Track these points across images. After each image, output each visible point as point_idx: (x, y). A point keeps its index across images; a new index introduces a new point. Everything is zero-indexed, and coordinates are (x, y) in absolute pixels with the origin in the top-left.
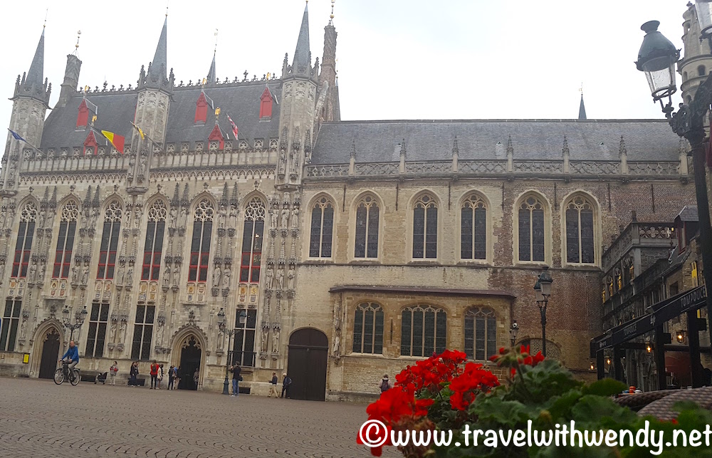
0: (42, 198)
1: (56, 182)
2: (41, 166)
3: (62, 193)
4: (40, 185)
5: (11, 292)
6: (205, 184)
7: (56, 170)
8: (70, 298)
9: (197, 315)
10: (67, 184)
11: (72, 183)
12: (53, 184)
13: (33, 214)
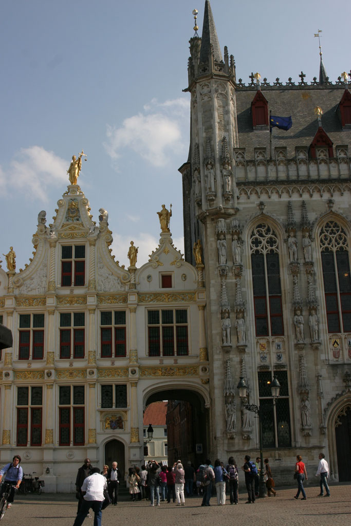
0: (282, 218)
1: (301, 196)
2: (267, 172)
3: (314, 210)
4: (276, 201)
5: (264, 358)
7: (294, 178)
10: (320, 199)
11: (326, 196)
12: (295, 198)
13: (271, 242)
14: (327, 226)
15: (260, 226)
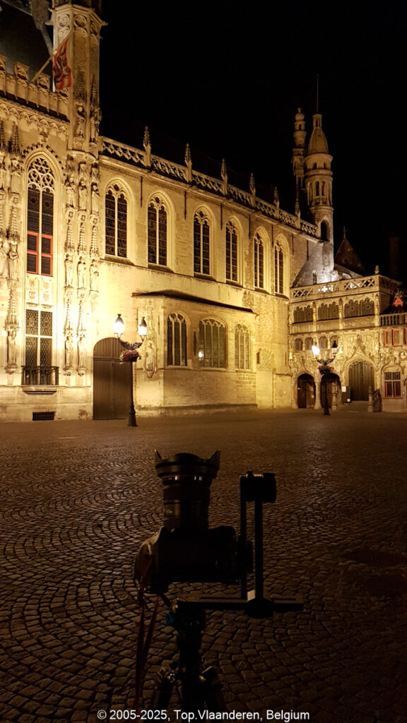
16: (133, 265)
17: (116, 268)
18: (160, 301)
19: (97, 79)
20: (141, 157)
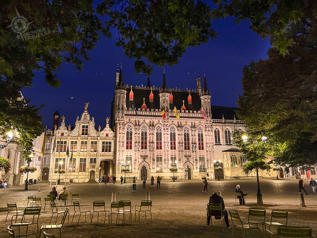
3: (141, 122)
5: (127, 154)
6: (186, 122)
8: (149, 155)
9: (189, 159)
11: (144, 119)
12: (137, 119)
13: (131, 129)
14: (143, 126)
15: (129, 125)
16: (222, 145)
17: (218, 146)
18: (229, 153)
19: (210, 108)
20: (222, 121)
